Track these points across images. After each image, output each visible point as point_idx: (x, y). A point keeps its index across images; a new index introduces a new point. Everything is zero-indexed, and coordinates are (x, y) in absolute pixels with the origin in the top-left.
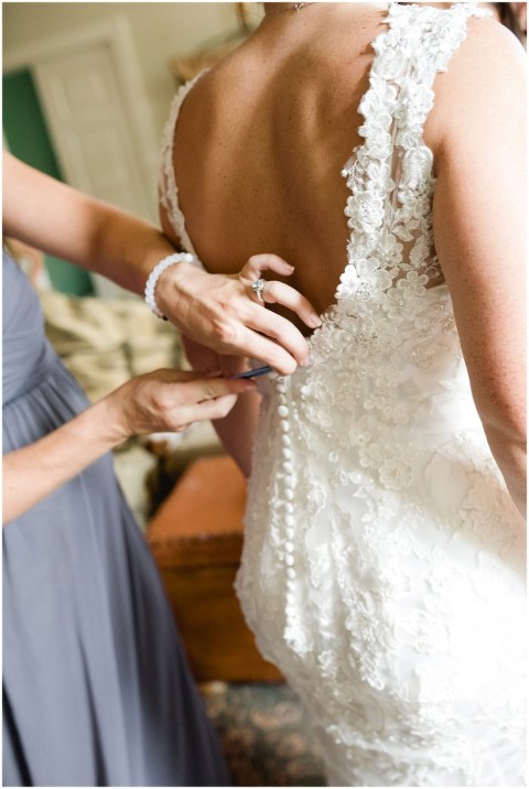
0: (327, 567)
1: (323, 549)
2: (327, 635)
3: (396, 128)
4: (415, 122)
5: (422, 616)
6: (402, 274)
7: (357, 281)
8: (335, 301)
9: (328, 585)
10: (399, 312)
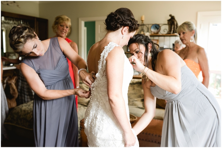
0: (92, 115)
1: (92, 112)
2: (89, 125)
3: (103, 58)
4: (105, 57)
5: (100, 124)
6: (103, 76)
7: (98, 75)
8: (96, 78)
9: (91, 118)
10: (103, 81)
